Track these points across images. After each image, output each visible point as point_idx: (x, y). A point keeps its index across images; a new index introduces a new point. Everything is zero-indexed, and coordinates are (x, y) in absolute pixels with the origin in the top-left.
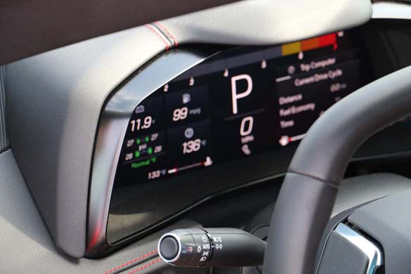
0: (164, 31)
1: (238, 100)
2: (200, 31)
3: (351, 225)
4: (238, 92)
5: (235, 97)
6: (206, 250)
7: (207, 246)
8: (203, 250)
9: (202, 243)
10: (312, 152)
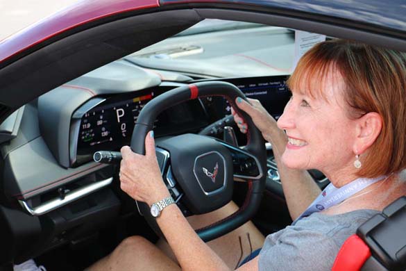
1: (120, 118)
2: (105, 90)
3: (160, 147)
4: (120, 115)
5: (118, 117)
7: (111, 156)
8: (109, 158)
10: (143, 117)
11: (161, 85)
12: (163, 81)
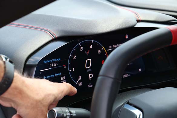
0: (51, 33)
6: (68, 116)
7: (69, 114)
8: (67, 116)
9: (66, 113)
11: (136, 26)
12: (138, 21)
